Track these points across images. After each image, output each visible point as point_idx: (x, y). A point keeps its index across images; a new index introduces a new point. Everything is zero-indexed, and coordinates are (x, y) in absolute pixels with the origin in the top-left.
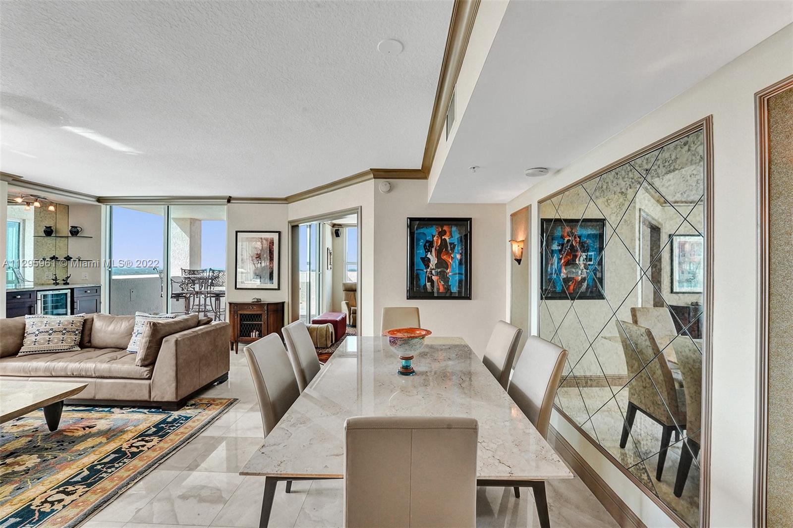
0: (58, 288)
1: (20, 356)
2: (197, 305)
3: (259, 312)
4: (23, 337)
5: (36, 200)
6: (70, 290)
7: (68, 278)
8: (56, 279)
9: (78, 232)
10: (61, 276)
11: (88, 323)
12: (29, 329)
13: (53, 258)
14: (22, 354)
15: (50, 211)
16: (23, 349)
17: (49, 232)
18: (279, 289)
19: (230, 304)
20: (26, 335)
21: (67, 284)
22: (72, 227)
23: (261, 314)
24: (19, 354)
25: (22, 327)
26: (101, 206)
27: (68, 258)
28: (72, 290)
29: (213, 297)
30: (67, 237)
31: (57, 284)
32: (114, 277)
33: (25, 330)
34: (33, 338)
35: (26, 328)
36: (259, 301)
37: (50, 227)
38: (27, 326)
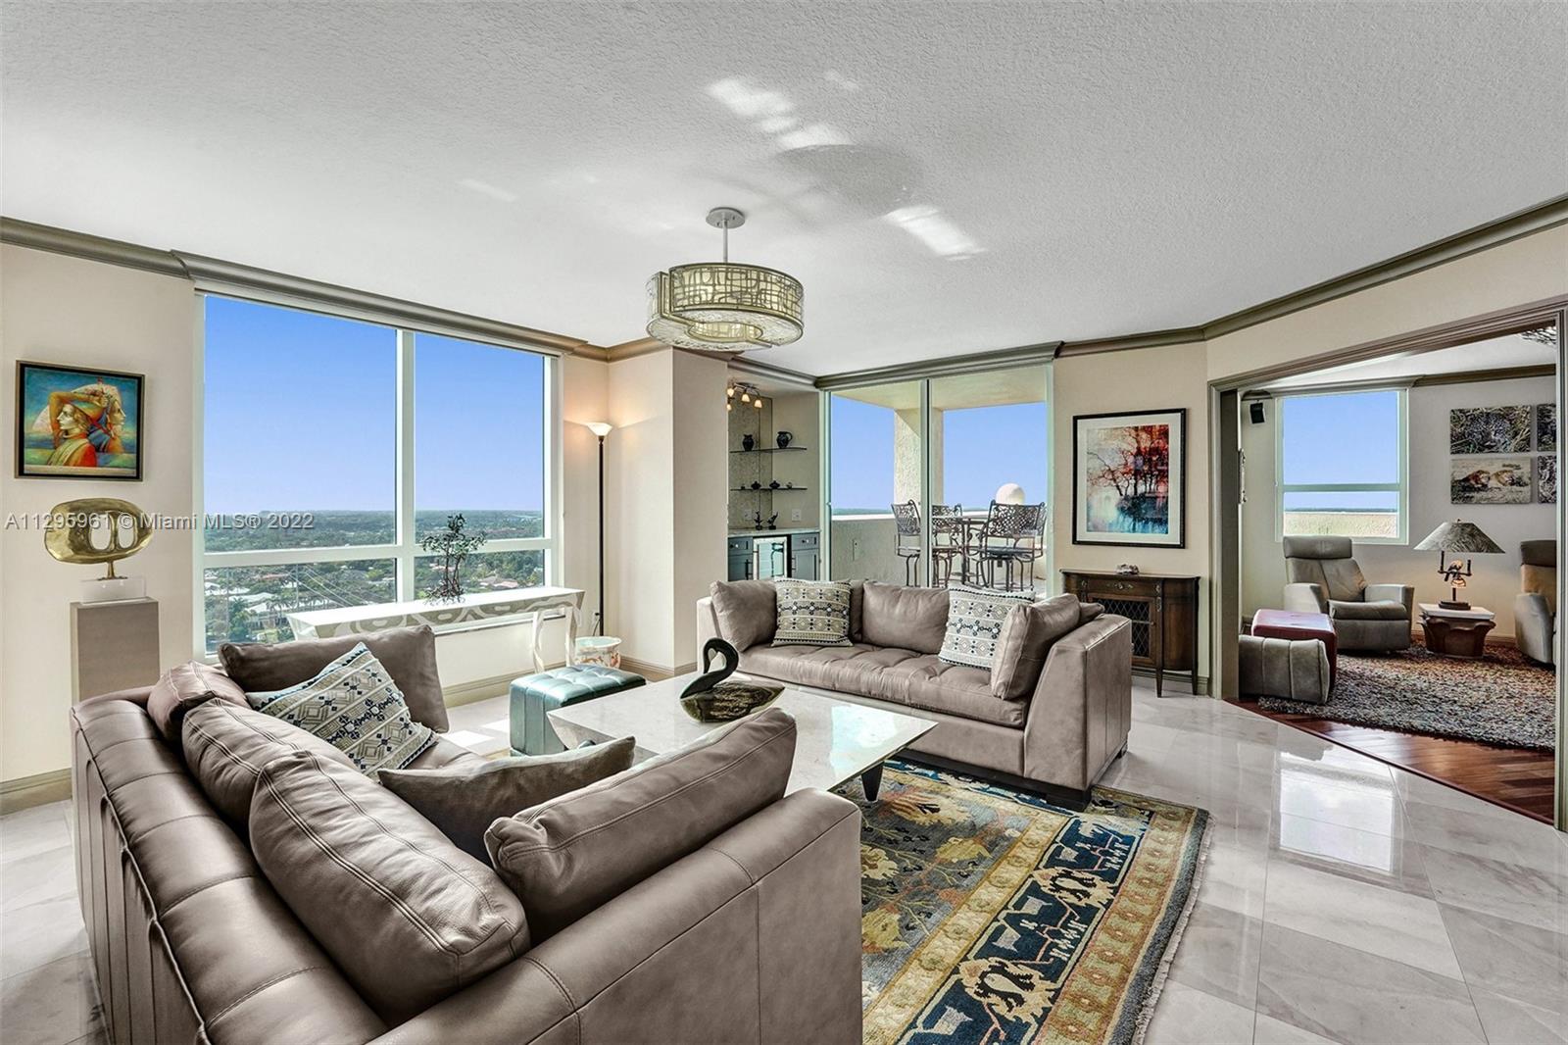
0: (762, 534)
1: (776, 646)
2: (958, 574)
3: (1141, 599)
4: (775, 614)
5: (745, 392)
6: (785, 538)
7: (775, 517)
8: (758, 521)
9: (786, 442)
10: (765, 517)
11: (857, 597)
12: (783, 601)
13: (756, 486)
14: (779, 642)
15: (757, 408)
16: (779, 634)
17: (749, 444)
18: (1182, 545)
19: (1067, 575)
20: (779, 610)
21: (773, 528)
22: (780, 433)
23: (1146, 603)
24: (775, 642)
25: (771, 596)
26: (818, 393)
27: (775, 486)
28: (789, 537)
29: (996, 559)
30: (771, 451)
31: (759, 528)
32: (834, 518)
33: (776, 602)
34: (791, 617)
35: (778, 599)
36: (1134, 571)
37: (751, 436)
38: (779, 595)
